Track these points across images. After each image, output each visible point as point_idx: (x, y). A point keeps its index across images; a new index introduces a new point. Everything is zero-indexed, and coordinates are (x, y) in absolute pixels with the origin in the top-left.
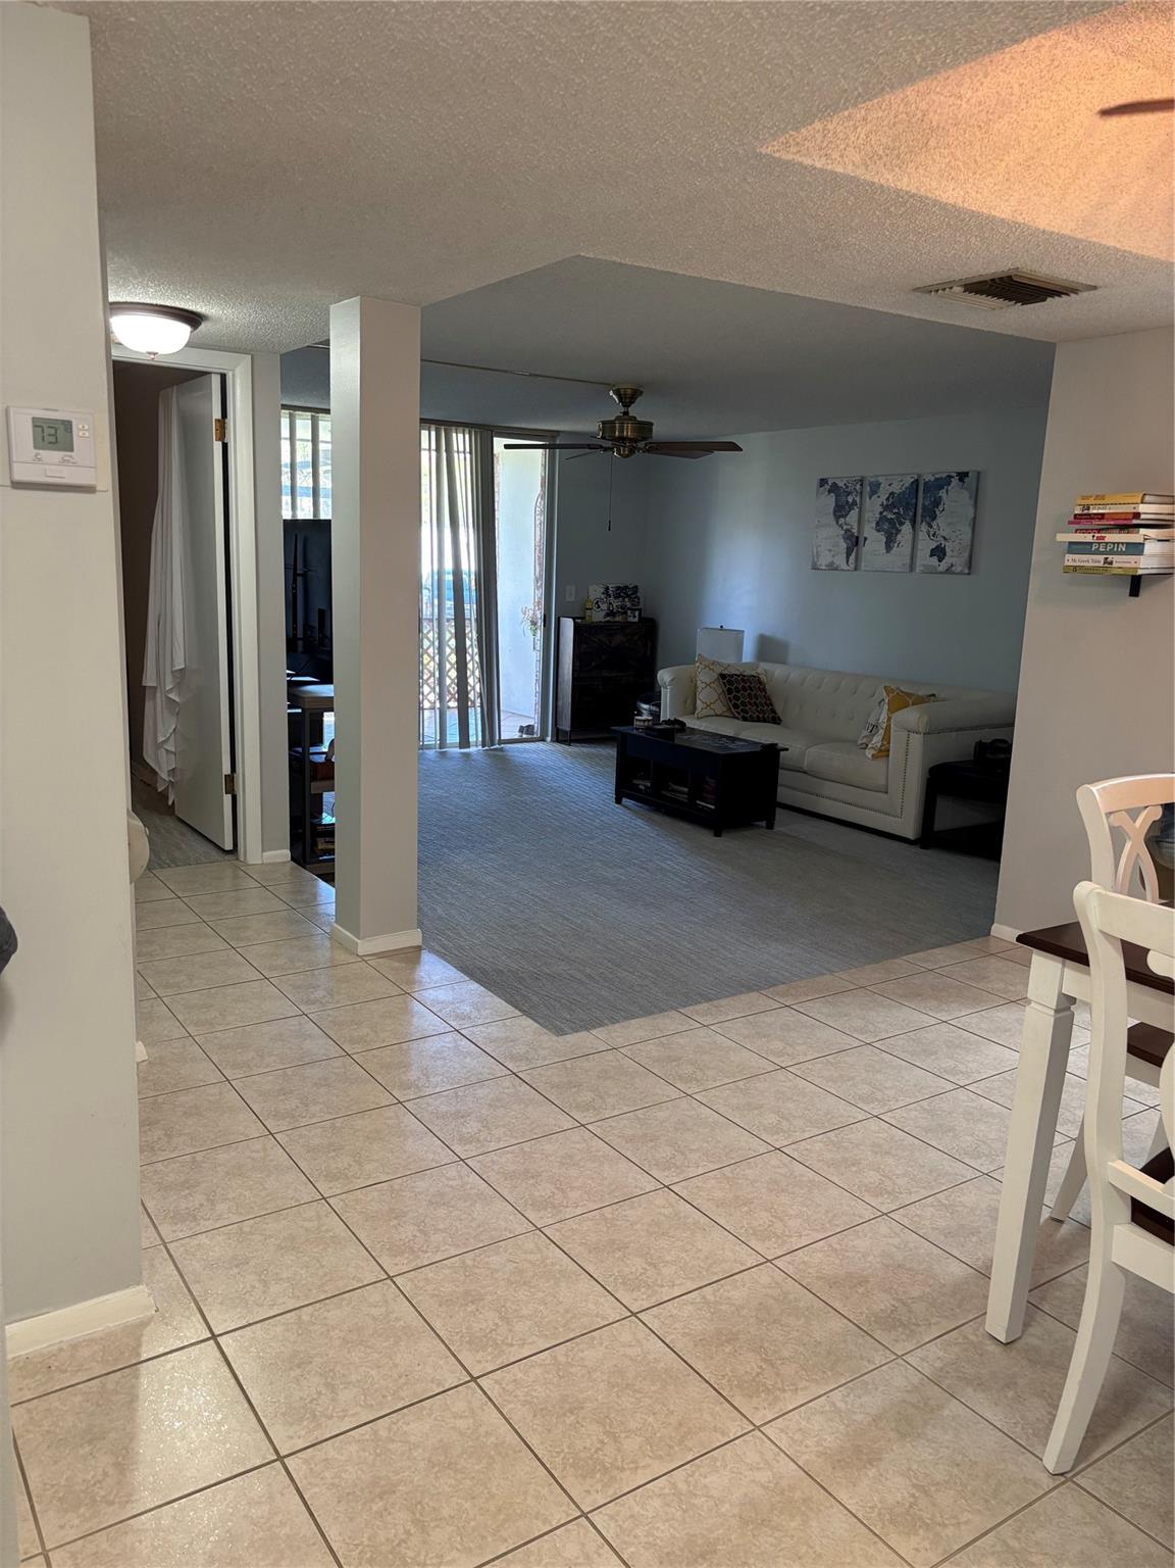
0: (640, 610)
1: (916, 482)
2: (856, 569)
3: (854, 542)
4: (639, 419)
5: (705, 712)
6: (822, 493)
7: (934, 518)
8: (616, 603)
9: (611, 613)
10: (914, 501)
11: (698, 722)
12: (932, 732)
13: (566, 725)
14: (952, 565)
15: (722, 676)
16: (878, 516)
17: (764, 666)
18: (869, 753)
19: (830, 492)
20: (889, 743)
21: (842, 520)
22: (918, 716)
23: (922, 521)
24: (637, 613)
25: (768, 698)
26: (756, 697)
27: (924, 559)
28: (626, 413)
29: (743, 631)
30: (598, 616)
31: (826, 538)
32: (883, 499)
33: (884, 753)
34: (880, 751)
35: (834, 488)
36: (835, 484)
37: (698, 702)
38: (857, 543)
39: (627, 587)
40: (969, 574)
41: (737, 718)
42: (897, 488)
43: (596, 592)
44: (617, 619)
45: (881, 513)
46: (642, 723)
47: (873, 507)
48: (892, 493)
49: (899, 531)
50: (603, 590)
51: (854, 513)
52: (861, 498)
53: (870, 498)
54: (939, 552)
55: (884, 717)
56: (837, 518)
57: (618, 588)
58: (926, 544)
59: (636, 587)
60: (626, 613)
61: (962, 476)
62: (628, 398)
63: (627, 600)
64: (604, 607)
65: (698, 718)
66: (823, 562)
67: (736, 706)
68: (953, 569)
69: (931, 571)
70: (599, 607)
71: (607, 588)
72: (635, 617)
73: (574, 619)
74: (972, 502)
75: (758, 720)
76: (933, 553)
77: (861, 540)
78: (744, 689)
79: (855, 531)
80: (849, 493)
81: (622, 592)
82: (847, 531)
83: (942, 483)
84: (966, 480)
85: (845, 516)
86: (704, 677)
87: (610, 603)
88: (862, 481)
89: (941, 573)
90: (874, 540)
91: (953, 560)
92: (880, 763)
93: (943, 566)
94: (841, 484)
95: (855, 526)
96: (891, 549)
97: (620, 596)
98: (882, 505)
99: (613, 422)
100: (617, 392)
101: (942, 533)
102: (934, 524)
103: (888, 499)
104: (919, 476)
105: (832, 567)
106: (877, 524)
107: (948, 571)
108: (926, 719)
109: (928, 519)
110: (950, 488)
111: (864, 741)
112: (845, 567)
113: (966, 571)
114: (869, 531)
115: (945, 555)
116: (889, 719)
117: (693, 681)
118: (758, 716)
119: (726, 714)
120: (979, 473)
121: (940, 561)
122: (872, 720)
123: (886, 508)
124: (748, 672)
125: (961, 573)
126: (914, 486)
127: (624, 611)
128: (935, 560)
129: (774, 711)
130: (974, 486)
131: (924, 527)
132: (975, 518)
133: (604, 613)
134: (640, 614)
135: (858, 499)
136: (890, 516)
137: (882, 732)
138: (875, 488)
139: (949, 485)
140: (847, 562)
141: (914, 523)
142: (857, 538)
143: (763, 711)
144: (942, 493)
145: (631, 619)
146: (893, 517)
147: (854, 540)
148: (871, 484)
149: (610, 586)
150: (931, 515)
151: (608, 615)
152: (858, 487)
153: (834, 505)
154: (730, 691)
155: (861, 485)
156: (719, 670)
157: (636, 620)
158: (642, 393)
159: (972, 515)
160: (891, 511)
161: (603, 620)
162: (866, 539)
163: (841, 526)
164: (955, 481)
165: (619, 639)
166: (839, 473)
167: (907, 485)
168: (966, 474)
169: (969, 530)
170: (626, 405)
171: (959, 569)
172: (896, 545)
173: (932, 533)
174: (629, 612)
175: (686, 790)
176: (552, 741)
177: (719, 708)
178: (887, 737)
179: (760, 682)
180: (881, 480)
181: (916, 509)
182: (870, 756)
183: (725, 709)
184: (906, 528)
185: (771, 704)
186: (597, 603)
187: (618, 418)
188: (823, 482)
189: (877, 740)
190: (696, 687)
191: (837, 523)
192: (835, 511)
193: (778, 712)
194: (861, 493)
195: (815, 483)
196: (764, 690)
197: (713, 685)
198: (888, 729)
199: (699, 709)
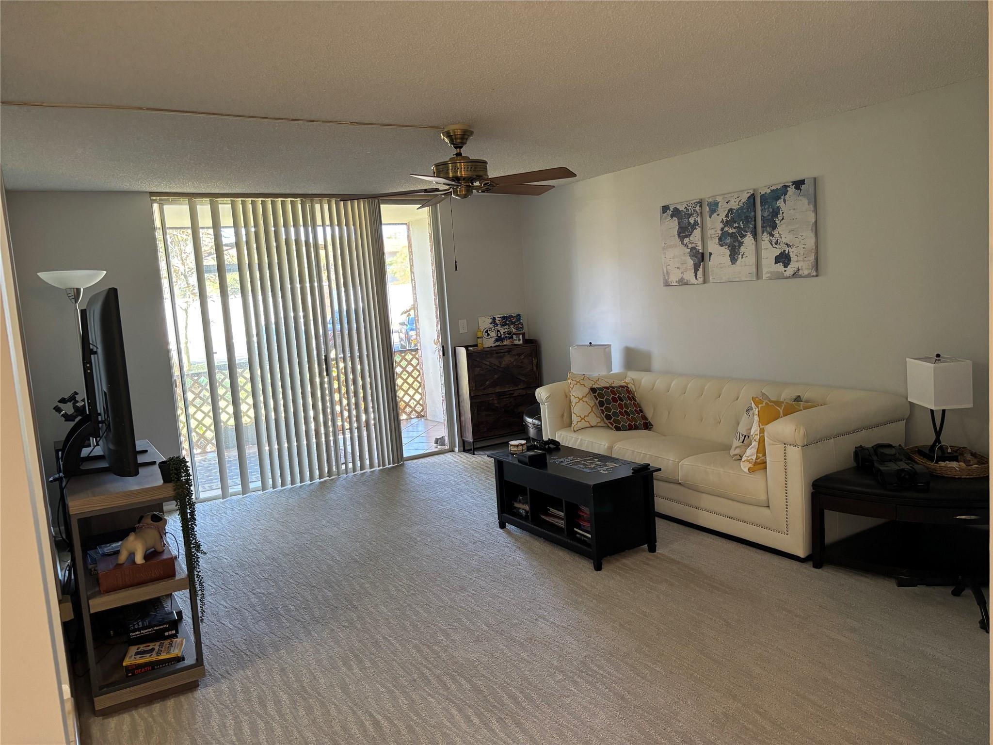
0: (523, 334)
1: (753, 197)
2: (705, 282)
3: (700, 258)
4: (471, 158)
5: (580, 425)
6: (666, 218)
7: (774, 226)
8: (503, 330)
9: (499, 339)
10: (753, 214)
11: (574, 435)
12: (810, 443)
13: (469, 437)
14: (798, 270)
15: (593, 390)
16: (720, 232)
17: (632, 375)
18: (745, 467)
19: (672, 216)
20: (765, 455)
21: (686, 240)
22: (794, 428)
23: (763, 233)
24: (521, 337)
25: (638, 405)
26: (626, 406)
27: (769, 265)
28: (459, 154)
29: (611, 345)
30: (489, 342)
31: (674, 258)
32: (723, 216)
33: (760, 465)
34: (756, 463)
35: (676, 213)
36: (676, 210)
37: (574, 416)
38: (703, 260)
39: (510, 316)
40: (817, 276)
41: (612, 429)
42: (734, 205)
43: (485, 323)
44: (505, 343)
45: (722, 229)
46: (516, 449)
47: (715, 224)
48: (731, 210)
49: (741, 244)
50: (490, 321)
51: (697, 232)
52: (702, 216)
53: (710, 217)
54: (784, 259)
55: (755, 430)
56: (682, 239)
57: (504, 318)
58: (769, 253)
59: (519, 315)
60: (512, 337)
61: (798, 184)
62: (459, 140)
63: (512, 326)
64: (493, 334)
65: (575, 431)
66: (674, 278)
67: (608, 417)
68: (800, 272)
69: (779, 277)
70: (488, 335)
71: (494, 319)
72: (519, 340)
73: (467, 347)
74: (812, 207)
75: (631, 428)
76: (777, 260)
77: (707, 256)
78: (614, 400)
79: (700, 248)
80: (690, 215)
81: (506, 320)
82: (692, 249)
83: (780, 193)
84: (803, 187)
85: (688, 236)
86: (577, 393)
87: (498, 331)
88: (700, 203)
89: (789, 277)
90: (719, 255)
91: (800, 265)
92: (758, 476)
93: (790, 270)
94: (681, 208)
95: (699, 244)
96: (736, 260)
97: (506, 324)
98: (722, 221)
99: (445, 164)
100: (448, 135)
101: (784, 240)
102: (776, 233)
103: (727, 216)
104: (754, 190)
105: (682, 283)
106: (720, 239)
107: (795, 275)
108: (802, 431)
109: (768, 229)
110: (787, 197)
111: (738, 451)
112: (693, 280)
113: (815, 274)
114: (713, 246)
115: (790, 260)
116: (762, 431)
117: (567, 396)
118: (630, 425)
119: (599, 424)
120: (815, 179)
121: (785, 267)
122: (742, 429)
123: (727, 223)
124: (617, 383)
125: (809, 276)
126: (752, 200)
127: (510, 335)
128: (780, 267)
129: (644, 418)
130: (811, 191)
131: (766, 237)
132: (816, 222)
133: (494, 339)
134: (524, 337)
135: (699, 220)
136: (731, 231)
137: (755, 444)
138: (714, 207)
139: (786, 194)
140: (696, 276)
141: (755, 235)
142: (703, 254)
143: (633, 419)
144: (780, 203)
145: (517, 342)
146: (734, 231)
147: (700, 256)
148: (710, 204)
149: (496, 317)
150: (771, 225)
151: (497, 340)
152: (698, 208)
153: (677, 227)
154: (601, 404)
155: (701, 206)
156: (590, 385)
157: (521, 342)
158: (472, 133)
159: (813, 220)
160: (732, 226)
161: (493, 345)
162: (710, 254)
163: (686, 245)
164: (791, 190)
165: (507, 359)
166: (680, 199)
167: (744, 200)
168: (802, 182)
169: (812, 235)
170: (458, 147)
171: (806, 272)
172: (740, 256)
173: (774, 241)
174: (514, 337)
175: (562, 514)
176: (459, 451)
177: (594, 420)
178: (762, 449)
179: (629, 391)
180: (719, 199)
181: (755, 221)
182: (746, 470)
183: (599, 420)
184: (748, 240)
185: (641, 411)
186: (487, 332)
187: (451, 159)
188: (665, 209)
189: (751, 452)
190: (570, 402)
191: (682, 243)
192: (679, 233)
193: (648, 418)
194: (701, 213)
195: (659, 210)
196: (633, 398)
197: (584, 399)
198: (762, 441)
199: (575, 422)
